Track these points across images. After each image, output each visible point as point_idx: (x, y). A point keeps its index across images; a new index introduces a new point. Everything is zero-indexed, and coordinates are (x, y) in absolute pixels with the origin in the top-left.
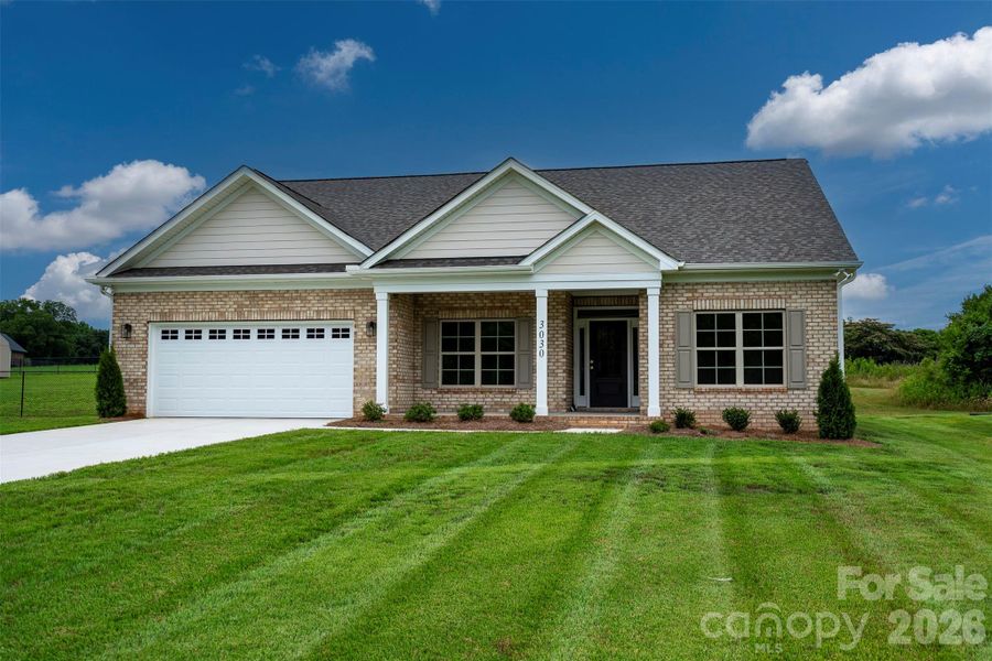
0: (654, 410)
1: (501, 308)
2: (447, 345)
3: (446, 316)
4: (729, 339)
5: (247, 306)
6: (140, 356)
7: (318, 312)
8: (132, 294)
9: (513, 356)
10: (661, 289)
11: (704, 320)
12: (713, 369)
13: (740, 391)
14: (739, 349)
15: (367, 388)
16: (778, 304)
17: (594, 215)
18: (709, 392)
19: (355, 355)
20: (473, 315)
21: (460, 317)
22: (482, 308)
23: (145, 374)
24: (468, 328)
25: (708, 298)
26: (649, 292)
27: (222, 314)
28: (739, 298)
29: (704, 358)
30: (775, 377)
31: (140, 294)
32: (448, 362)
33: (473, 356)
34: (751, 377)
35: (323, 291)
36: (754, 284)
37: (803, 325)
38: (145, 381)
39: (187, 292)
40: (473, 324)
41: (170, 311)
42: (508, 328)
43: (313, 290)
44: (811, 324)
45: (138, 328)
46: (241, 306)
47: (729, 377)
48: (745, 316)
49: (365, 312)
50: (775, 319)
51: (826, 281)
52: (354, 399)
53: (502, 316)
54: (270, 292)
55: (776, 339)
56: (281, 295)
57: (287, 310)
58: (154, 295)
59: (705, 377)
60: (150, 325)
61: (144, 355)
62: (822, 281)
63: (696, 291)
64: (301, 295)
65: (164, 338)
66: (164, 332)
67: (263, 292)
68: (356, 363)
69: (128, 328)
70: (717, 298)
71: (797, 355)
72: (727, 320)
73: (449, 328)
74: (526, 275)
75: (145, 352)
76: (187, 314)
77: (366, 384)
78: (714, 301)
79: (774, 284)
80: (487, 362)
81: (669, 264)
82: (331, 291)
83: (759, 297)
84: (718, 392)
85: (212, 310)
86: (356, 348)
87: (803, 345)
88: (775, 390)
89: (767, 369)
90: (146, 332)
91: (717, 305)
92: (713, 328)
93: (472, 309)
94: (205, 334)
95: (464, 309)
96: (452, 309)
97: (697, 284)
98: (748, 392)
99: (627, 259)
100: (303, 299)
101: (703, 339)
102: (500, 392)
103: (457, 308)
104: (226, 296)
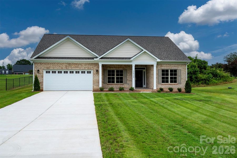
0: (155, 88)
1: (120, 67)
2: (109, 75)
3: (109, 69)
4: (167, 75)
5: (68, 66)
6: (41, 77)
7: (85, 68)
8: (39, 63)
9: (123, 77)
10: (157, 65)
11: (163, 71)
12: (164, 80)
13: (170, 84)
14: (169, 76)
15: (96, 84)
16: (176, 68)
17: (145, 50)
18: (164, 84)
19: (93, 77)
20: (115, 69)
21: (112, 69)
22: (116, 67)
23: (43, 81)
24: (113, 71)
25: (164, 67)
26: (154, 65)
27: (62, 68)
28: (169, 67)
29: (163, 78)
30: (175, 82)
31: (41, 63)
32: (109, 78)
33: (114, 77)
34: (171, 82)
35: (86, 63)
36: (172, 64)
37: (181, 72)
38: (43, 83)
39: (53, 63)
40: (114, 70)
41: (49, 67)
42: (122, 71)
43: (84, 63)
44: (182, 72)
45: (41, 71)
46: (66, 66)
47: (167, 82)
48: (170, 70)
49: (95, 68)
50: (175, 71)
51: (185, 64)
52: (93, 86)
53: (121, 69)
54: (73, 63)
55: (176, 75)
56: (76, 64)
57: (78, 67)
58: (45, 63)
59: (163, 82)
60: (44, 70)
61: (42, 77)
62: (184, 64)
63: (162, 65)
64: (81, 64)
65: (46, 73)
66: (46, 71)
67: (72, 63)
68: (93, 79)
69: (38, 70)
70: (166, 67)
71: (179, 78)
72: (167, 71)
73: (109, 71)
74: (131, 61)
75: (43, 76)
76: (53, 68)
77: (96, 83)
78: (165, 68)
79: (175, 64)
80: (117, 78)
81: (159, 60)
82: (88, 63)
83: (173, 67)
84: (166, 84)
85: (60, 67)
86: (93, 76)
87: (180, 76)
88: (176, 84)
89: (174, 80)
90: (43, 72)
91: (166, 68)
92: (165, 72)
93: (114, 67)
94: (57, 72)
95: (113, 67)
96: (110, 67)
97: (162, 64)
98: (171, 84)
99: (150, 59)
100: (81, 65)
101: (163, 75)
102: (120, 85)
103: (111, 67)
104: (63, 64)
